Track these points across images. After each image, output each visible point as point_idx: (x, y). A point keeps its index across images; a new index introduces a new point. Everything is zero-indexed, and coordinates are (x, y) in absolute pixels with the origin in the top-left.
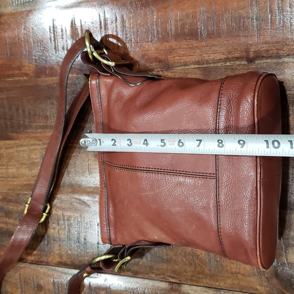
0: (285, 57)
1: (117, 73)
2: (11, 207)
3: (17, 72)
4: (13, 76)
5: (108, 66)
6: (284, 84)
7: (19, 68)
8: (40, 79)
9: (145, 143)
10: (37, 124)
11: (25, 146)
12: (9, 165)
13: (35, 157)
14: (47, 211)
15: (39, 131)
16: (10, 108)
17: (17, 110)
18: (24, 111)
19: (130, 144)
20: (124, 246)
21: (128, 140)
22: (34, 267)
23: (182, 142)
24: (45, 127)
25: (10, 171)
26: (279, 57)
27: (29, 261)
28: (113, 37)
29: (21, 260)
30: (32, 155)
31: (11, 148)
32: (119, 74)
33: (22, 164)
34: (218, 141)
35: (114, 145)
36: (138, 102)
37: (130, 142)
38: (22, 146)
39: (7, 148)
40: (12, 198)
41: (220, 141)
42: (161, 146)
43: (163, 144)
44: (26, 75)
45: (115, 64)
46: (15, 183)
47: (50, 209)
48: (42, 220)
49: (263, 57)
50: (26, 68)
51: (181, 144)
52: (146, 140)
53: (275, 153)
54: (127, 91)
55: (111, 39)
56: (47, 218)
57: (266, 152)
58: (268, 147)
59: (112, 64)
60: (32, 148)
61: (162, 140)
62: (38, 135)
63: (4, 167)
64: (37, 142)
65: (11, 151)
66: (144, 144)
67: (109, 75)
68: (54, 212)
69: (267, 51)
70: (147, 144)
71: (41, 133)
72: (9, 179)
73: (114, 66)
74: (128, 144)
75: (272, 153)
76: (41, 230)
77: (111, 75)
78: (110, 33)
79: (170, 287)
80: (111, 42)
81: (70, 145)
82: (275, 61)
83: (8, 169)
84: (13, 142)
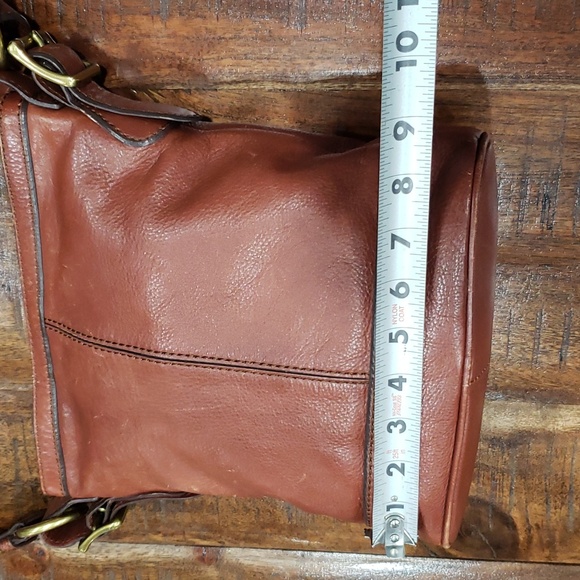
9: (397, 384)
19: (400, 426)
21: (390, 431)
23: (398, 287)
34: (395, 191)
35: (402, 470)
37: (395, 425)
41: (397, 187)
42: (406, 341)
43: (401, 338)
51: (402, 290)
52: (391, 383)
53: (428, 44)
57: (426, 68)
58: (413, 63)
61: (391, 340)
66: (400, 388)
70: (401, 380)
74: (402, 431)
75: (427, 52)
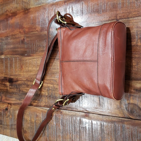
0: (130, 18)
1: (67, 26)
2: (29, 83)
3: (34, 30)
4: (33, 31)
5: (64, 24)
6: (130, 28)
7: (35, 29)
8: (42, 32)
10: (40, 50)
11: (35, 58)
12: (30, 66)
13: (38, 63)
14: (41, 84)
15: (40, 52)
16: (31, 44)
17: (34, 45)
18: (36, 45)
20: (67, 95)
22: (35, 107)
24: (43, 51)
25: (29, 69)
26: (128, 18)
27: (34, 105)
28: (68, 14)
29: (31, 105)
30: (38, 62)
31: (30, 60)
32: (68, 26)
33: (34, 66)
36: (73, 36)
38: (34, 59)
39: (29, 60)
40: (29, 80)
44: (37, 31)
45: (67, 23)
46: (31, 74)
47: (43, 84)
48: (40, 87)
49: (122, 18)
50: (37, 28)
54: (70, 32)
55: (68, 15)
56: (41, 87)
59: (65, 23)
60: (38, 59)
62: (40, 54)
63: (27, 67)
64: (40, 57)
65: (30, 61)
67: (64, 27)
68: (44, 85)
69: (124, 16)
71: (41, 53)
72: (29, 72)
73: (66, 24)
76: (39, 92)
77: (65, 27)
78: (68, 13)
79: (85, 114)
80: (67, 16)
81: (51, 57)
82: (127, 19)
83: (29, 68)
84: (31, 57)
